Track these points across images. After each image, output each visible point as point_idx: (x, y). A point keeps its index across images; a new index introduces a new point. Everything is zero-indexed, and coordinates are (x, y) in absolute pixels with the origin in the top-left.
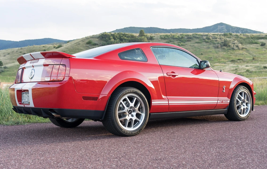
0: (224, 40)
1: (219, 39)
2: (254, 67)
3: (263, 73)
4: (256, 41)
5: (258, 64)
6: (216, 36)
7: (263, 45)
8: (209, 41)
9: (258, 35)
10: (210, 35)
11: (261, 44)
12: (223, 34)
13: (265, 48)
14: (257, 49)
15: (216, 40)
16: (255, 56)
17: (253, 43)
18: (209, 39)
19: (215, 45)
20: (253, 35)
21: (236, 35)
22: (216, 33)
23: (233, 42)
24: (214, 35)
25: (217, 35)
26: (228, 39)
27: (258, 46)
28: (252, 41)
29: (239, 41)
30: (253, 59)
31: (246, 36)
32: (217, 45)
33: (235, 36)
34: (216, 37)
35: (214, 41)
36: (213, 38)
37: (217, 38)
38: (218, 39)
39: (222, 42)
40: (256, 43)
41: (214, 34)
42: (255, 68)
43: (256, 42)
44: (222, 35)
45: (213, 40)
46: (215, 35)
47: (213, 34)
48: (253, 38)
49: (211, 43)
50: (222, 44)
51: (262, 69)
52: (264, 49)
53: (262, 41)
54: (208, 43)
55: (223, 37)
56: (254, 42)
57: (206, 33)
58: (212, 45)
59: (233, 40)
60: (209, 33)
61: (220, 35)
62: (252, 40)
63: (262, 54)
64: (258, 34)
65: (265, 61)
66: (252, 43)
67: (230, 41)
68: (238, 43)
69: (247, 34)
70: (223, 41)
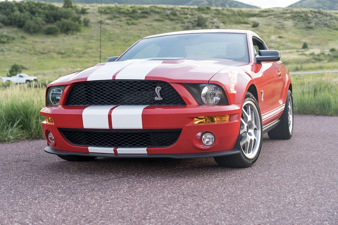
0: (198, 16)
1: (190, 15)
4: (246, 19)
6: (186, 10)
7: (255, 25)
8: (176, 18)
9: (249, 11)
10: (178, 9)
11: (252, 24)
12: (196, 7)
13: (258, 30)
15: (186, 16)
17: (241, 23)
18: (175, 15)
19: (183, 25)
20: (241, 11)
21: (216, 10)
22: (186, 7)
23: (212, 21)
24: (183, 10)
25: (188, 9)
26: (204, 16)
27: (248, 27)
28: (239, 19)
29: (220, 19)
31: (231, 12)
32: (187, 24)
33: (215, 12)
34: (186, 12)
35: (183, 19)
36: (182, 14)
37: (187, 14)
38: (188, 16)
39: (195, 21)
40: (246, 23)
41: (183, 6)
43: (246, 21)
44: (196, 9)
45: (181, 17)
46: (185, 8)
47: (182, 8)
48: (241, 14)
49: (178, 21)
50: (195, 24)
52: (257, 32)
53: (255, 19)
54: (173, 22)
55: (197, 12)
56: (242, 21)
57: (171, 6)
58: (180, 25)
59: (212, 18)
60: (176, 6)
61: (192, 9)
62: (240, 18)
64: (249, 9)
66: (239, 23)
67: (207, 18)
68: (219, 22)
69: (233, 9)
70: (196, 19)
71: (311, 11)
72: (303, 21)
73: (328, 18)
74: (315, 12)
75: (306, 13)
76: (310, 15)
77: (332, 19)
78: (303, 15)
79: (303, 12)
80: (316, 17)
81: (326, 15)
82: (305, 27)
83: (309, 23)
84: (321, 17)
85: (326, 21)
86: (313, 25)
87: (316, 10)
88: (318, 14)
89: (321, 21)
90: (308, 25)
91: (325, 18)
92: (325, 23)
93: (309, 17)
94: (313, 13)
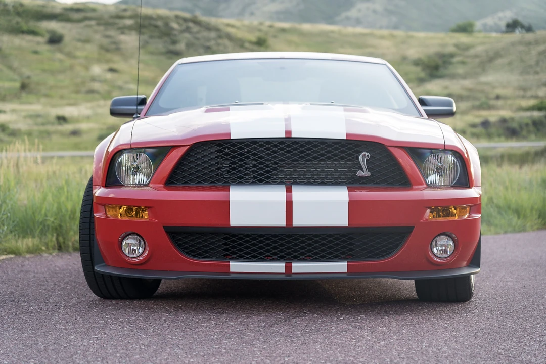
2: (25, 117)
3: (55, 138)
4: (33, 25)
5: (37, 108)
7: (55, 40)
11: (47, 36)
13: (61, 51)
14: (36, 52)
16: (29, 78)
17: (23, 32)
20: (21, 4)
27: (38, 43)
28: (18, 23)
30: (24, 87)
40: (33, 33)
42: (30, 121)
43: (33, 28)
51: (53, 124)
52: (59, 56)
53: (53, 25)
56: (25, 28)
62: (19, 19)
63: (53, 73)
65: (62, 97)
66: (17, 31)
71: (177, 17)
72: (160, 37)
73: (213, 35)
74: (186, 20)
75: (166, 20)
76: (175, 25)
77: (220, 37)
78: (160, 23)
79: (160, 18)
80: (188, 30)
81: (208, 28)
82: (164, 50)
83: (174, 42)
84: (198, 32)
85: (209, 40)
86: (181, 46)
87: (187, 15)
88: (191, 25)
89: (198, 39)
90: (172, 47)
91: (205, 34)
92: (208, 44)
93: (172, 29)
94: (181, 22)
